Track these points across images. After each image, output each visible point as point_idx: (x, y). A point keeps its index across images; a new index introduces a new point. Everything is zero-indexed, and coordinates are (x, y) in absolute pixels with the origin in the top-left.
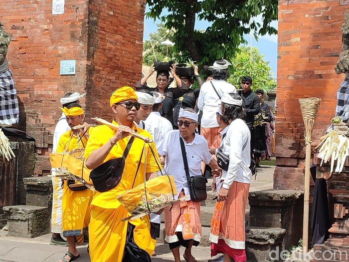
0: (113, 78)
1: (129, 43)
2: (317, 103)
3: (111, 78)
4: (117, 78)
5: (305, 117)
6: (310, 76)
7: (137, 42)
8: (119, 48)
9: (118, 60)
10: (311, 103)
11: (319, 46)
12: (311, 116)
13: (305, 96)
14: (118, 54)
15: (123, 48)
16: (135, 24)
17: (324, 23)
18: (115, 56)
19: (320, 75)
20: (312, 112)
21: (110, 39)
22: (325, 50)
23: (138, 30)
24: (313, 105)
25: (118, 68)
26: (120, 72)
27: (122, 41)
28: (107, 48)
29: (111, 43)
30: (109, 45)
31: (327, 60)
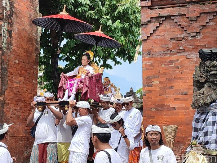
0: (18, 108)
1: (29, 82)
2: (176, 129)
3: (17, 108)
4: (21, 108)
5: (167, 139)
6: (167, 108)
7: (34, 81)
8: (22, 86)
9: (21, 95)
10: (172, 129)
11: (173, 87)
12: (172, 138)
13: (164, 123)
14: (21, 91)
15: (25, 86)
16: (32, 69)
17: (176, 71)
18: (20, 92)
19: (174, 108)
20: (172, 136)
21: (16, 81)
22: (177, 90)
23: (34, 73)
24: (173, 130)
25: (21, 101)
26: (22, 104)
27: (24, 81)
28: (14, 87)
29: (16, 83)
30: (15, 85)
31: (179, 97)
